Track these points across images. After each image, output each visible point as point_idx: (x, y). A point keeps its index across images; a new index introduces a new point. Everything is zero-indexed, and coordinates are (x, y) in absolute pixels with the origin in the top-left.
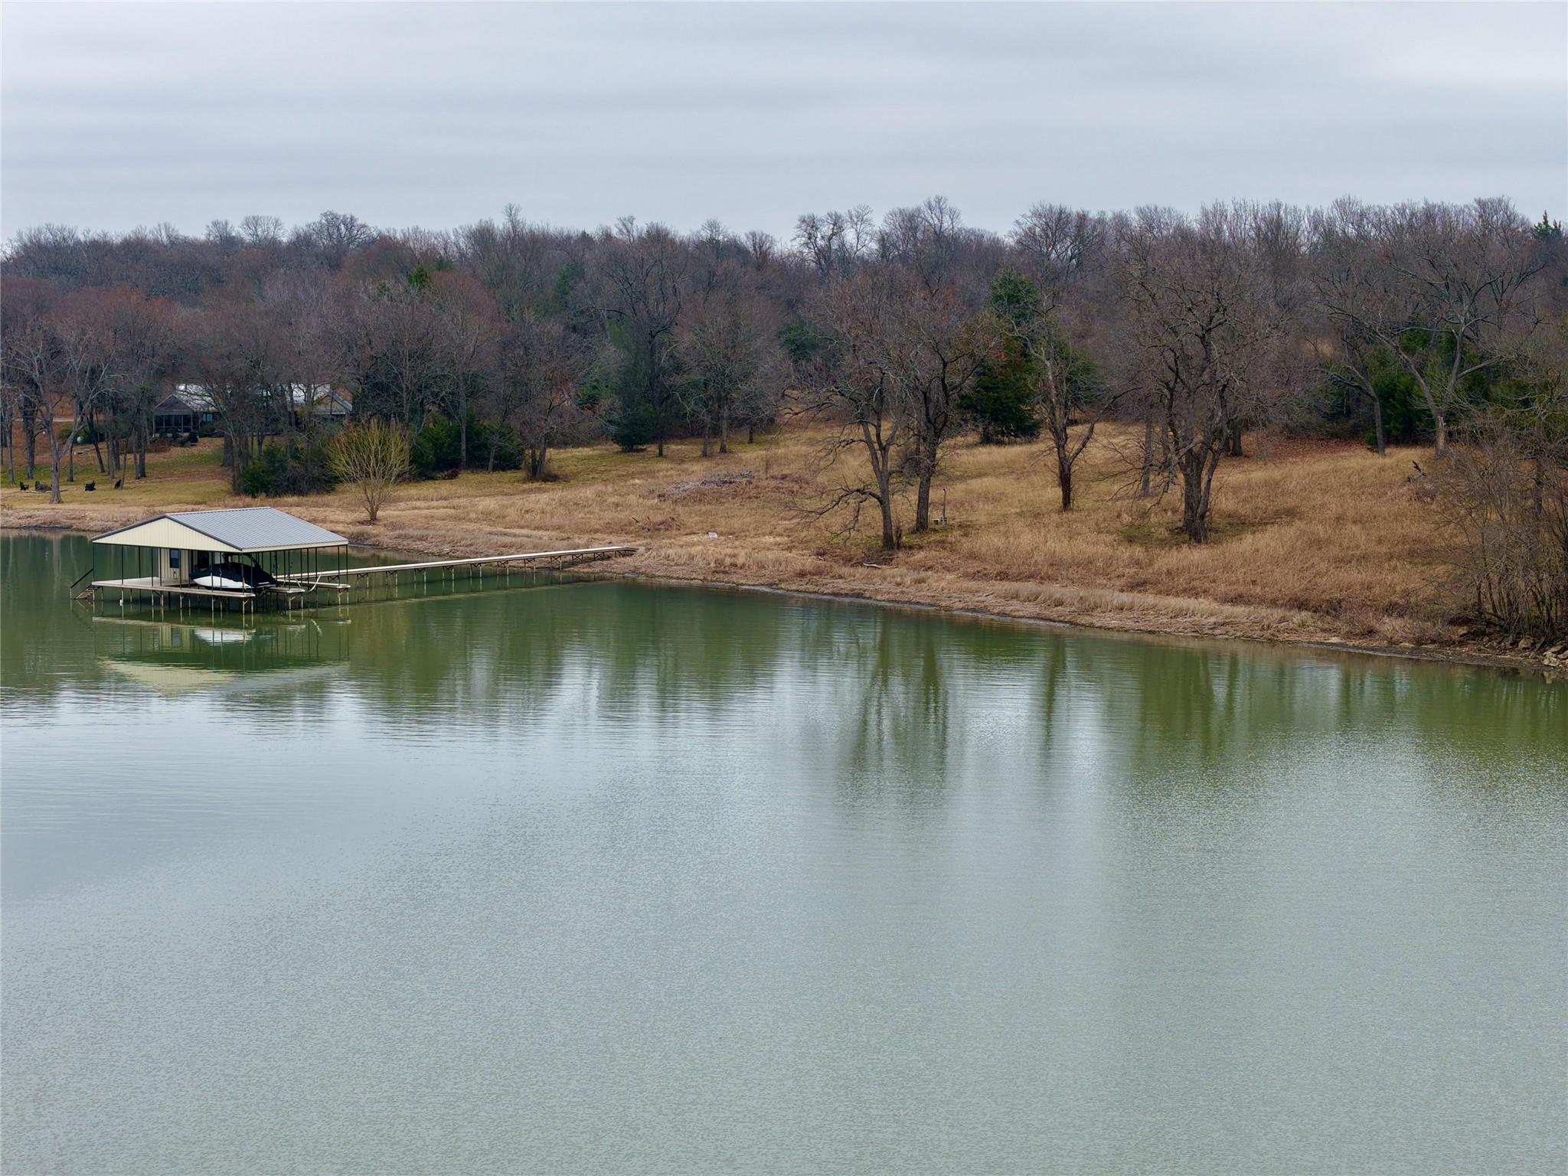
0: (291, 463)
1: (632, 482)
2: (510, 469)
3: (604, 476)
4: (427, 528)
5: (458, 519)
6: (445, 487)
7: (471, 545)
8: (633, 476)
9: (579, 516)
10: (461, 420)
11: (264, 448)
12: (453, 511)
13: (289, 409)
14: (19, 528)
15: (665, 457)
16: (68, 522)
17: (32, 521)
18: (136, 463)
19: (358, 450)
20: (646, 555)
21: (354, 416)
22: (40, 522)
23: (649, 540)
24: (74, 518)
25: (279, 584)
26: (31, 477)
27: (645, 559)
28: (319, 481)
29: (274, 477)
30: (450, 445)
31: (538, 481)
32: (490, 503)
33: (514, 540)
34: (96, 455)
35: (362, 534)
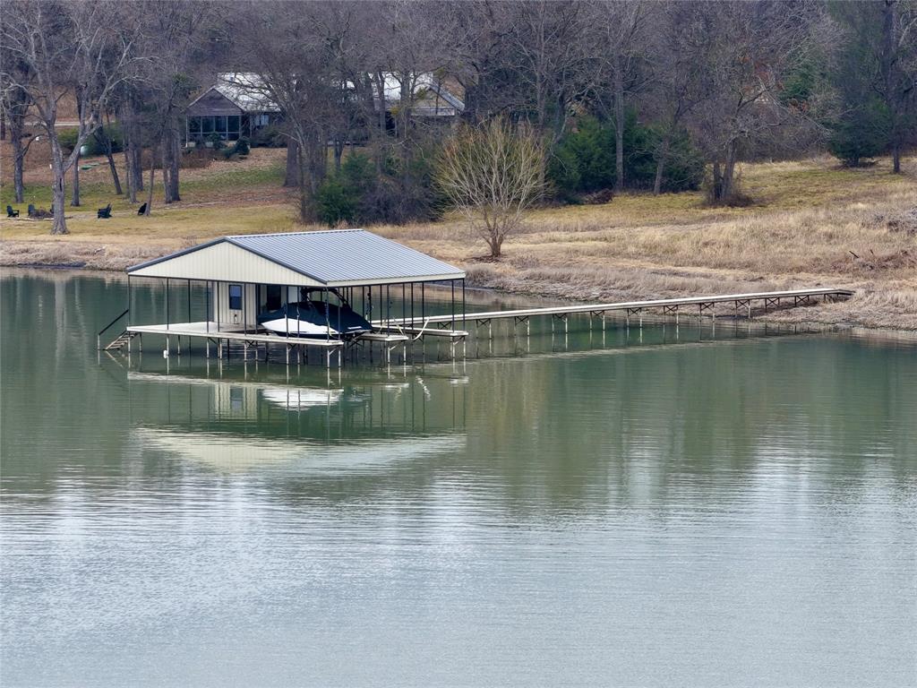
0: (382, 179)
1: (853, 206)
2: (684, 189)
3: (815, 200)
4: (569, 266)
5: (611, 253)
6: (594, 214)
7: (629, 287)
8: (855, 199)
9: (777, 249)
10: (615, 121)
11: (343, 160)
12: (605, 244)
13: (377, 108)
14: (12, 265)
15: (903, 174)
16: (79, 259)
17: (30, 257)
18: (166, 180)
19: (475, 158)
20: (866, 300)
21: (466, 116)
22: (39, 258)
23: (871, 281)
24: (86, 254)
25: (374, 330)
26: (19, 200)
27: (866, 305)
28: (421, 205)
29: (358, 199)
30: (602, 156)
31: (723, 206)
32: (657, 234)
33: (687, 280)
34: (109, 171)
35: (480, 274)
